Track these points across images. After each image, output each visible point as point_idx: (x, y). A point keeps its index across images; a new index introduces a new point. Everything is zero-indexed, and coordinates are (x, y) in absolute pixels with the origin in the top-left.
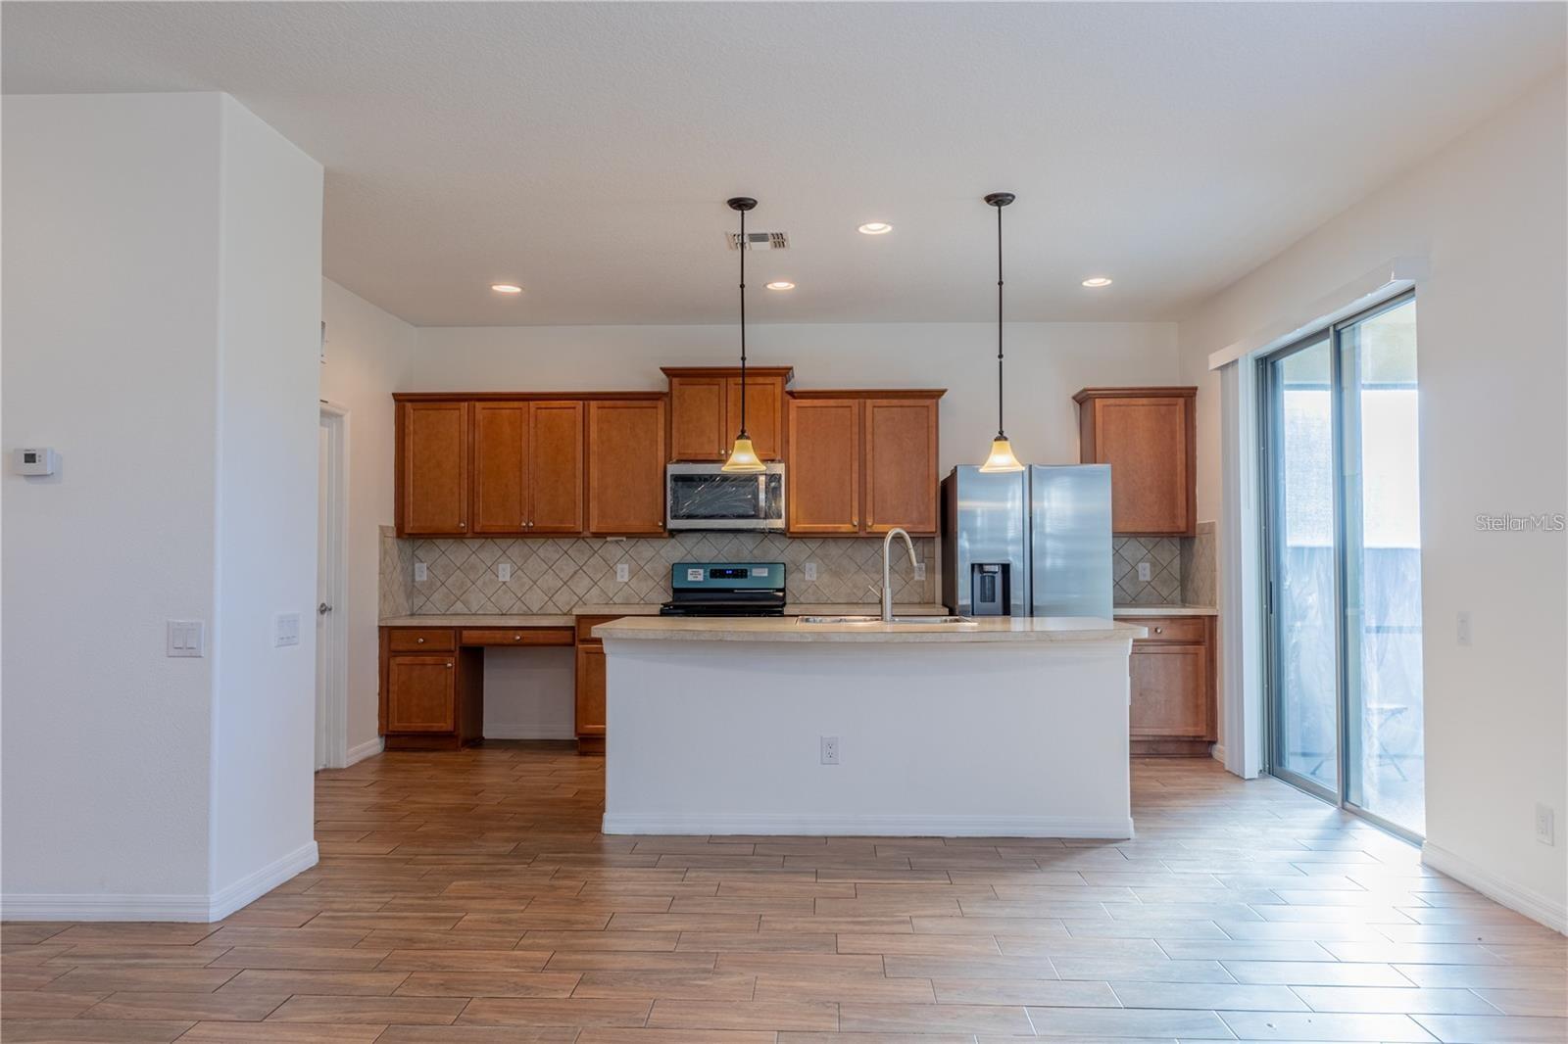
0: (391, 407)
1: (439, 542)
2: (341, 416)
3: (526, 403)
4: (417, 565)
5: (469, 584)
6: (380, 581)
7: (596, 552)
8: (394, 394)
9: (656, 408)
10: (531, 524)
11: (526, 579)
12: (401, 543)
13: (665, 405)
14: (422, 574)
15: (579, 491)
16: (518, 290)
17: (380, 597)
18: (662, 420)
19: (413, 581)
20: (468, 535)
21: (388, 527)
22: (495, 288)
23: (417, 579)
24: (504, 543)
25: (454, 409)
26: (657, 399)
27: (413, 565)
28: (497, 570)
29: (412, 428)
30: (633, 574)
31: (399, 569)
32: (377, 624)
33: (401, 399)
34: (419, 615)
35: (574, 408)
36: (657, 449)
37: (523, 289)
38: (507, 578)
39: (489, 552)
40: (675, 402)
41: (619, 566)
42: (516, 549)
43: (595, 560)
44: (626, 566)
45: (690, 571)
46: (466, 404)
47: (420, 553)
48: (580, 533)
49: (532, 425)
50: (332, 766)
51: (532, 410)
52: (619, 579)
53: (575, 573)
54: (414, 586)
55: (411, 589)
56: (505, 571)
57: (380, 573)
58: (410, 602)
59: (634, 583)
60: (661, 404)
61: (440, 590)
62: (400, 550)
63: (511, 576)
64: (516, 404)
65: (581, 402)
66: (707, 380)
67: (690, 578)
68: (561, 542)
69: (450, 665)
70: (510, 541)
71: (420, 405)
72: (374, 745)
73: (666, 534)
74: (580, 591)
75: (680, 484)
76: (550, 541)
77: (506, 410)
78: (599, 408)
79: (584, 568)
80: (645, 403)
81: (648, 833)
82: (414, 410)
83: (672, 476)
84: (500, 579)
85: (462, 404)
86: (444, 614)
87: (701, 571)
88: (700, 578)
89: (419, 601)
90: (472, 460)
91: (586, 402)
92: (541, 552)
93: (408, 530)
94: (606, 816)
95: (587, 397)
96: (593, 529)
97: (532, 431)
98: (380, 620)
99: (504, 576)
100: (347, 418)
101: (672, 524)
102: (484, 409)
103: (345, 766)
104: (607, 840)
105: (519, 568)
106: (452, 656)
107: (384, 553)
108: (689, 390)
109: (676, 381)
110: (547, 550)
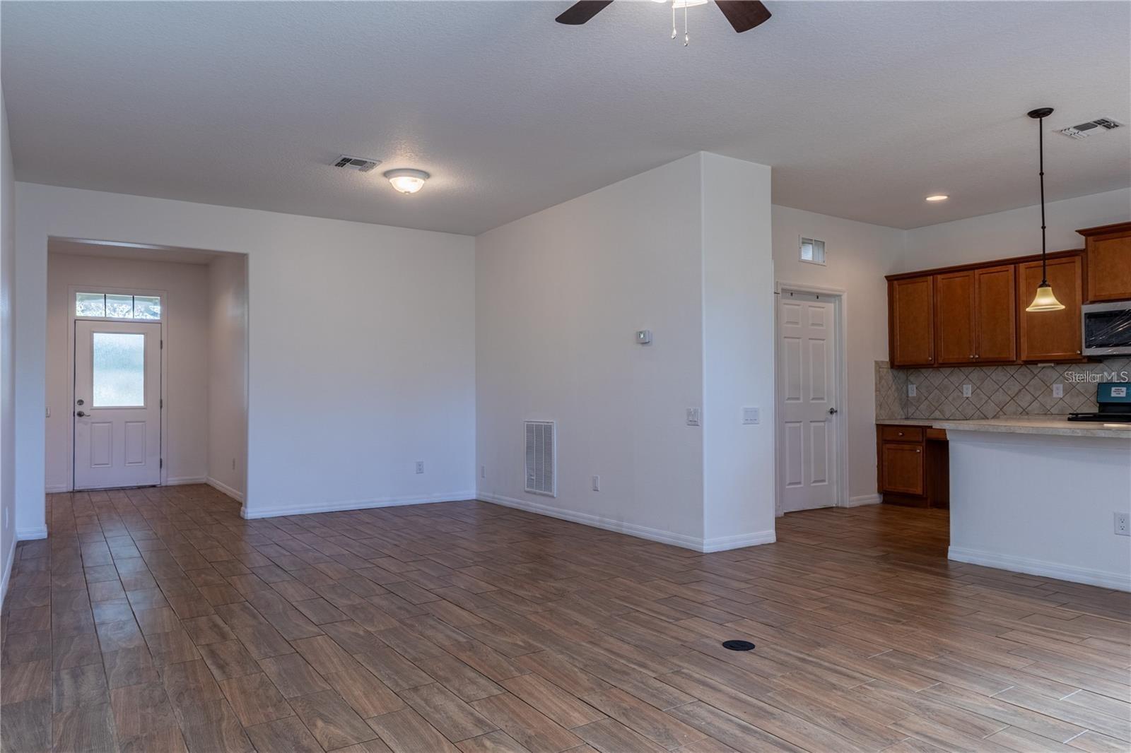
0: (885, 284)
1: (923, 370)
2: (840, 296)
3: (972, 272)
4: (909, 386)
5: (943, 398)
6: (876, 396)
7: (1036, 375)
8: (886, 277)
9: (1074, 262)
10: (977, 356)
11: (983, 396)
12: (895, 372)
13: (1082, 259)
14: (913, 392)
15: (1013, 330)
16: (945, 197)
17: (876, 407)
18: (1079, 271)
19: (908, 397)
20: (935, 366)
21: (882, 362)
22: (928, 199)
23: (910, 395)
24: (967, 370)
25: (923, 282)
26: (1074, 256)
27: (907, 387)
28: (962, 389)
29: (897, 296)
30: (1066, 391)
31: (894, 388)
32: (874, 422)
33: (890, 279)
34: (912, 419)
35: (1008, 271)
36: (1075, 295)
37: (948, 196)
38: (969, 395)
39: (956, 377)
40: (1090, 255)
41: (1055, 386)
42: (976, 374)
43: (1036, 381)
44: (1061, 386)
45: (1113, 389)
46: (932, 277)
47: (912, 378)
48: (1014, 361)
49: (977, 286)
50: (840, 505)
51: (977, 277)
52: (1055, 395)
53: (1020, 391)
54: (908, 400)
55: (905, 402)
56: (968, 390)
57: (876, 391)
58: (905, 411)
59: (1067, 399)
60: (1078, 260)
61: (924, 403)
62: (895, 377)
63: (972, 393)
64: (965, 273)
65: (1013, 266)
66: (1120, 234)
67: (1113, 394)
68: (1008, 368)
69: (918, 451)
70: (971, 369)
71: (902, 282)
72: (874, 498)
73: (1086, 360)
74: (1025, 405)
75: (1093, 320)
76: (1000, 368)
77: (958, 279)
78: (1026, 268)
79: (1026, 387)
80: (1064, 260)
81: (977, 564)
82: (899, 285)
83: (1086, 314)
84: (965, 395)
85: (929, 277)
86: (928, 419)
87: (1124, 389)
88: (1123, 395)
89: (911, 410)
90: (935, 315)
91: (1017, 265)
92: (994, 376)
93: (896, 363)
94: (950, 548)
95: (1016, 262)
96: (1024, 357)
97: (977, 291)
98: (877, 420)
99: (967, 393)
100: (845, 297)
101: (1088, 352)
102: (943, 279)
103: (848, 507)
104: (949, 563)
105: (978, 388)
106: (921, 445)
107: (879, 379)
108: (1102, 245)
109: (1091, 238)
110: (998, 375)
